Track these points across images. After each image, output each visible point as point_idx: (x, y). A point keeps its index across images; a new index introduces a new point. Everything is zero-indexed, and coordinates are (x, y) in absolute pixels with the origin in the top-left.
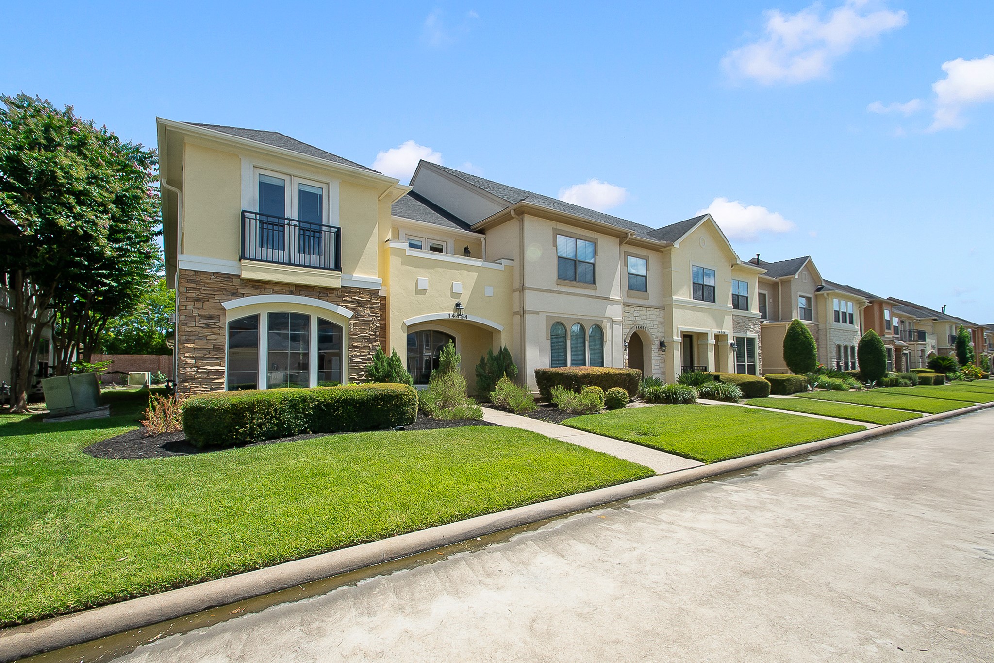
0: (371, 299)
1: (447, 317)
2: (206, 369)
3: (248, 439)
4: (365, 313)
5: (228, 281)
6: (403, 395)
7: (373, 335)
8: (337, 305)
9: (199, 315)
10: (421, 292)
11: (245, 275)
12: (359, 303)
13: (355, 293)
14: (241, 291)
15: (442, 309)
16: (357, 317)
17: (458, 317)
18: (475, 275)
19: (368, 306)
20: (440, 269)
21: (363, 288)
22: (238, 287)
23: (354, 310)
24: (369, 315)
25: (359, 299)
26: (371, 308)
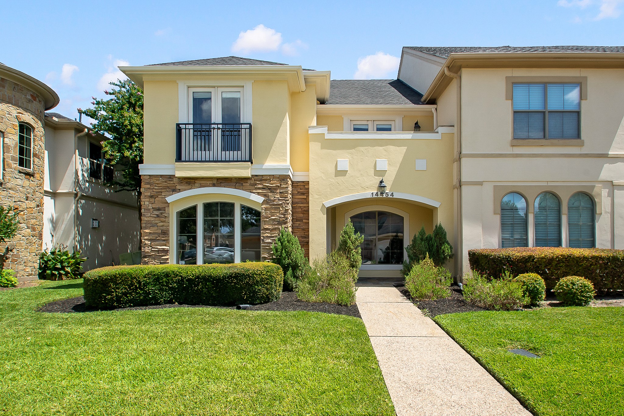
0: (281, 185)
1: (369, 196)
2: (157, 248)
3: (115, 304)
4: (275, 197)
5: (170, 181)
6: (256, 274)
7: (283, 217)
8: (250, 192)
9: (153, 208)
10: (341, 173)
11: (178, 174)
12: (269, 189)
13: (266, 180)
14: (178, 187)
15: (364, 188)
16: (268, 202)
17: (383, 196)
18: (404, 149)
19: (278, 191)
20: (362, 149)
21: (273, 175)
22: (177, 184)
23: (265, 195)
24: (279, 200)
25: (269, 185)
26: (280, 192)
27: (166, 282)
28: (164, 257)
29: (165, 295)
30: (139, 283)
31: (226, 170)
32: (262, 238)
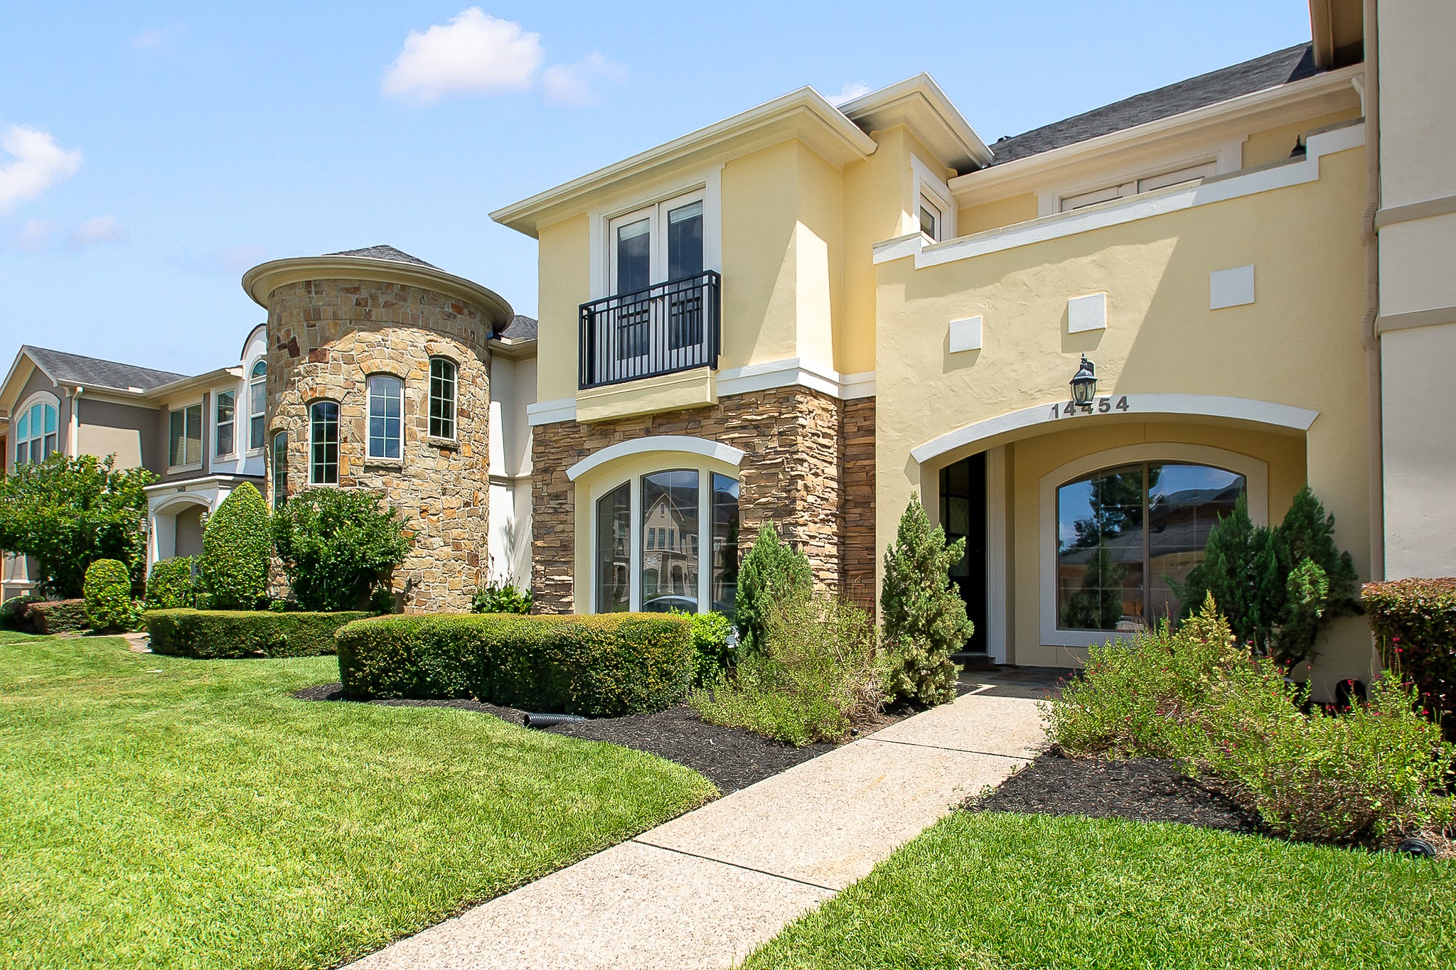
0: (781, 413)
1: (1046, 417)
4: (767, 448)
5: (575, 433)
7: (786, 498)
8: (716, 440)
9: (549, 495)
10: (960, 359)
11: (583, 416)
12: (756, 427)
13: (748, 405)
14: (587, 446)
15: (1028, 396)
16: (753, 461)
17: (1090, 410)
19: (775, 431)
20: (1022, 275)
21: (764, 391)
22: (584, 439)
23: (746, 445)
24: (777, 453)
25: (755, 417)
26: (780, 433)
27: (455, 650)
28: (563, 600)
29: (455, 678)
30: (408, 649)
31: (663, 394)
32: (739, 553)
